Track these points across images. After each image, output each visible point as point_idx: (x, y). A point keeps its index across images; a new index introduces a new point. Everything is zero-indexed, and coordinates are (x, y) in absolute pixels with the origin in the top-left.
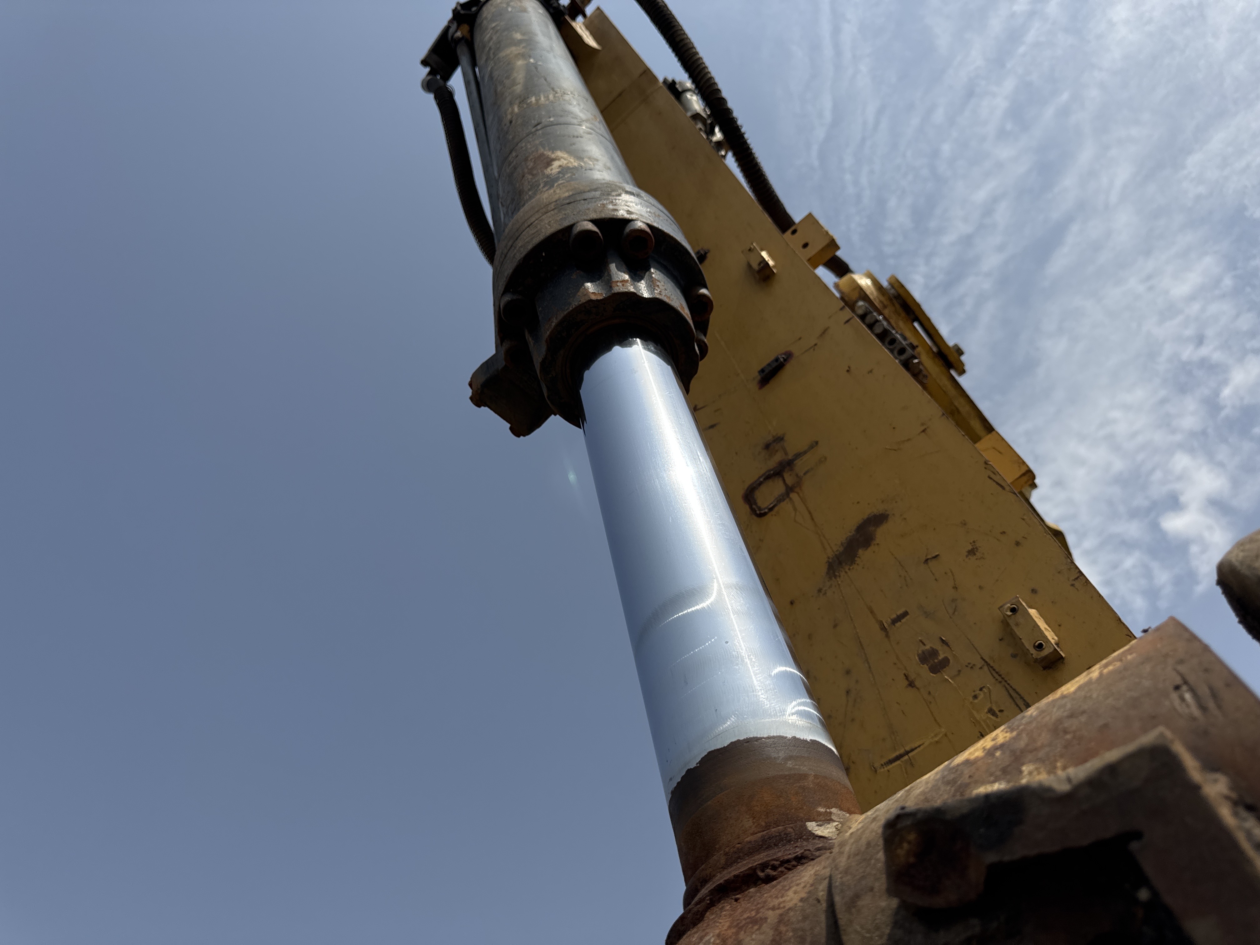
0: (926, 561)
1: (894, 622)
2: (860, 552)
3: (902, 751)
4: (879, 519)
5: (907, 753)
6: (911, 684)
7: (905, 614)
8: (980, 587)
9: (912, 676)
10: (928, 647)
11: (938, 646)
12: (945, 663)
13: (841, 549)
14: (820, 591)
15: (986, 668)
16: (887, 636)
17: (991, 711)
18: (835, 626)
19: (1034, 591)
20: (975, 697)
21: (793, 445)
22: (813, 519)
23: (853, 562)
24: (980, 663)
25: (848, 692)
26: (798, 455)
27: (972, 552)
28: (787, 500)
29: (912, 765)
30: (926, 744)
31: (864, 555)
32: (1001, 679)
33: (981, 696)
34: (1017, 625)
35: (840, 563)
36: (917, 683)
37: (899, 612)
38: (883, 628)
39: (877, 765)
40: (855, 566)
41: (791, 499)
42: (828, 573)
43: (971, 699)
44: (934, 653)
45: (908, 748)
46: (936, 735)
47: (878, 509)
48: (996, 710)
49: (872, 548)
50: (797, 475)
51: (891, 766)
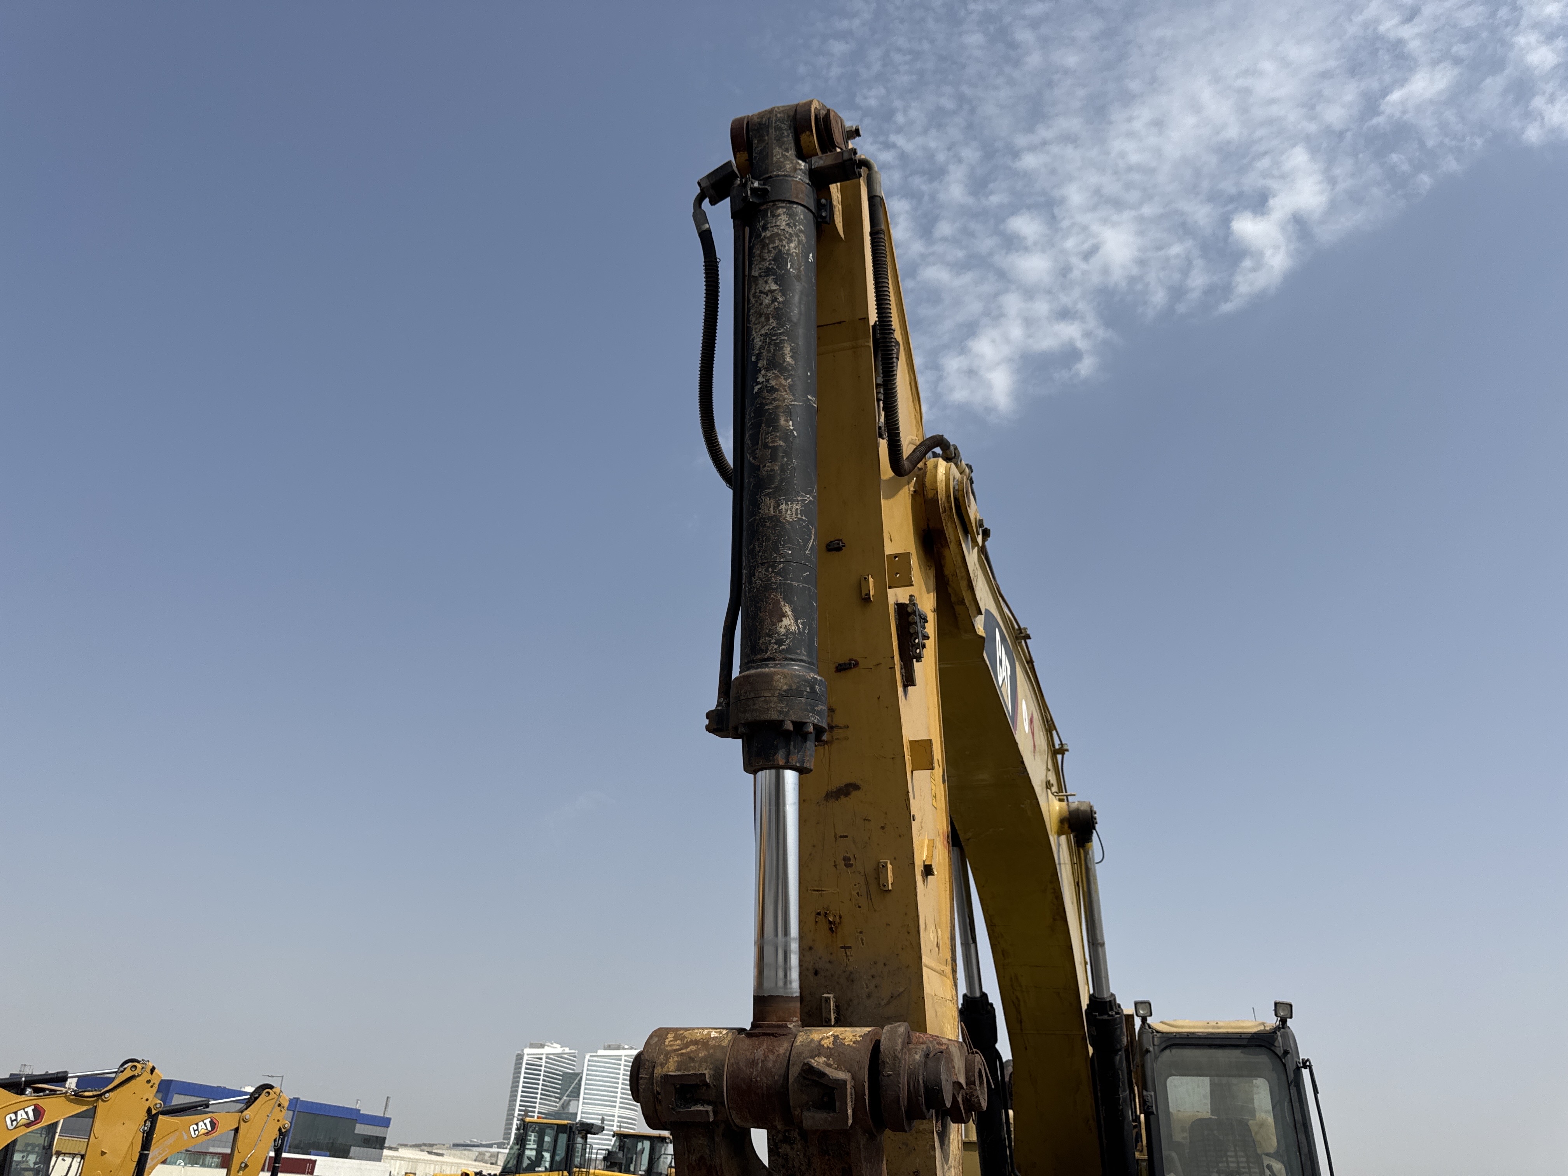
0: (865, 819)
1: (841, 837)
2: (842, 797)
3: (820, 889)
4: (856, 787)
5: (822, 891)
6: (835, 866)
7: (846, 836)
8: (878, 844)
9: (837, 863)
10: (848, 855)
11: (852, 857)
12: (851, 865)
13: (835, 790)
14: (818, 803)
15: (864, 877)
16: (835, 841)
17: (858, 893)
18: (817, 823)
19: (895, 858)
20: (855, 885)
21: (839, 720)
22: (829, 766)
23: (837, 799)
24: (863, 874)
25: (810, 854)
26: (837, 727)
27: (883, 828)
28: (822, 747)
29: (821, 896)
30: (830, 891)
31: (843, 799)
32: (867, 884)
33: (857, 886)
34: (882, 872)
35: (832, 796)
36: (838, 867)
37: (845, 834)
38: (836, 838)
39: (809, 889)
40: (837, 802)
41: (824, 748)
42: (825, 797)
43: (853, 885)
44: (849, 859)
45: (823, 889)
46: (835, 890)
47: (858, 782)
48: (860, 894)
49: (847, 798)
50: (832, 737)
51: (813, 892)
